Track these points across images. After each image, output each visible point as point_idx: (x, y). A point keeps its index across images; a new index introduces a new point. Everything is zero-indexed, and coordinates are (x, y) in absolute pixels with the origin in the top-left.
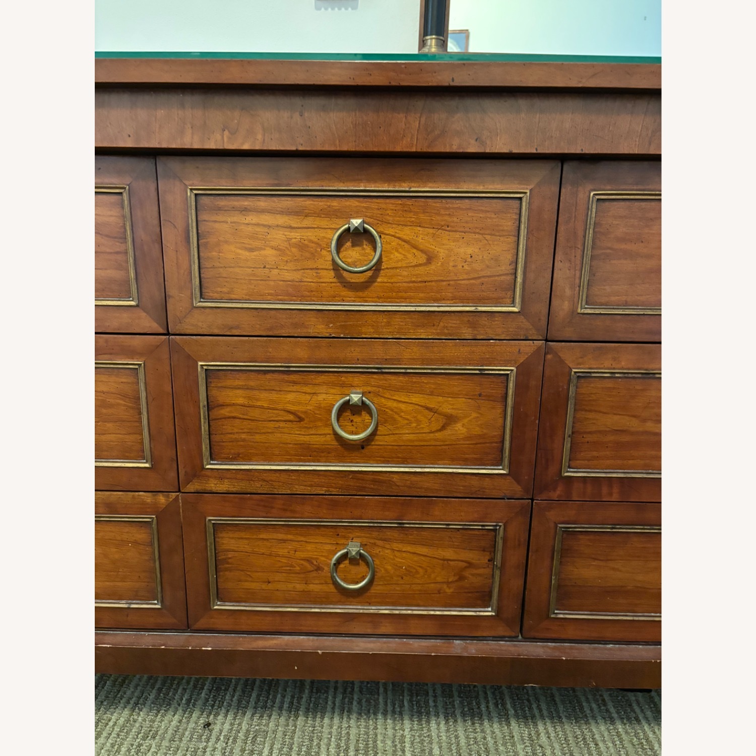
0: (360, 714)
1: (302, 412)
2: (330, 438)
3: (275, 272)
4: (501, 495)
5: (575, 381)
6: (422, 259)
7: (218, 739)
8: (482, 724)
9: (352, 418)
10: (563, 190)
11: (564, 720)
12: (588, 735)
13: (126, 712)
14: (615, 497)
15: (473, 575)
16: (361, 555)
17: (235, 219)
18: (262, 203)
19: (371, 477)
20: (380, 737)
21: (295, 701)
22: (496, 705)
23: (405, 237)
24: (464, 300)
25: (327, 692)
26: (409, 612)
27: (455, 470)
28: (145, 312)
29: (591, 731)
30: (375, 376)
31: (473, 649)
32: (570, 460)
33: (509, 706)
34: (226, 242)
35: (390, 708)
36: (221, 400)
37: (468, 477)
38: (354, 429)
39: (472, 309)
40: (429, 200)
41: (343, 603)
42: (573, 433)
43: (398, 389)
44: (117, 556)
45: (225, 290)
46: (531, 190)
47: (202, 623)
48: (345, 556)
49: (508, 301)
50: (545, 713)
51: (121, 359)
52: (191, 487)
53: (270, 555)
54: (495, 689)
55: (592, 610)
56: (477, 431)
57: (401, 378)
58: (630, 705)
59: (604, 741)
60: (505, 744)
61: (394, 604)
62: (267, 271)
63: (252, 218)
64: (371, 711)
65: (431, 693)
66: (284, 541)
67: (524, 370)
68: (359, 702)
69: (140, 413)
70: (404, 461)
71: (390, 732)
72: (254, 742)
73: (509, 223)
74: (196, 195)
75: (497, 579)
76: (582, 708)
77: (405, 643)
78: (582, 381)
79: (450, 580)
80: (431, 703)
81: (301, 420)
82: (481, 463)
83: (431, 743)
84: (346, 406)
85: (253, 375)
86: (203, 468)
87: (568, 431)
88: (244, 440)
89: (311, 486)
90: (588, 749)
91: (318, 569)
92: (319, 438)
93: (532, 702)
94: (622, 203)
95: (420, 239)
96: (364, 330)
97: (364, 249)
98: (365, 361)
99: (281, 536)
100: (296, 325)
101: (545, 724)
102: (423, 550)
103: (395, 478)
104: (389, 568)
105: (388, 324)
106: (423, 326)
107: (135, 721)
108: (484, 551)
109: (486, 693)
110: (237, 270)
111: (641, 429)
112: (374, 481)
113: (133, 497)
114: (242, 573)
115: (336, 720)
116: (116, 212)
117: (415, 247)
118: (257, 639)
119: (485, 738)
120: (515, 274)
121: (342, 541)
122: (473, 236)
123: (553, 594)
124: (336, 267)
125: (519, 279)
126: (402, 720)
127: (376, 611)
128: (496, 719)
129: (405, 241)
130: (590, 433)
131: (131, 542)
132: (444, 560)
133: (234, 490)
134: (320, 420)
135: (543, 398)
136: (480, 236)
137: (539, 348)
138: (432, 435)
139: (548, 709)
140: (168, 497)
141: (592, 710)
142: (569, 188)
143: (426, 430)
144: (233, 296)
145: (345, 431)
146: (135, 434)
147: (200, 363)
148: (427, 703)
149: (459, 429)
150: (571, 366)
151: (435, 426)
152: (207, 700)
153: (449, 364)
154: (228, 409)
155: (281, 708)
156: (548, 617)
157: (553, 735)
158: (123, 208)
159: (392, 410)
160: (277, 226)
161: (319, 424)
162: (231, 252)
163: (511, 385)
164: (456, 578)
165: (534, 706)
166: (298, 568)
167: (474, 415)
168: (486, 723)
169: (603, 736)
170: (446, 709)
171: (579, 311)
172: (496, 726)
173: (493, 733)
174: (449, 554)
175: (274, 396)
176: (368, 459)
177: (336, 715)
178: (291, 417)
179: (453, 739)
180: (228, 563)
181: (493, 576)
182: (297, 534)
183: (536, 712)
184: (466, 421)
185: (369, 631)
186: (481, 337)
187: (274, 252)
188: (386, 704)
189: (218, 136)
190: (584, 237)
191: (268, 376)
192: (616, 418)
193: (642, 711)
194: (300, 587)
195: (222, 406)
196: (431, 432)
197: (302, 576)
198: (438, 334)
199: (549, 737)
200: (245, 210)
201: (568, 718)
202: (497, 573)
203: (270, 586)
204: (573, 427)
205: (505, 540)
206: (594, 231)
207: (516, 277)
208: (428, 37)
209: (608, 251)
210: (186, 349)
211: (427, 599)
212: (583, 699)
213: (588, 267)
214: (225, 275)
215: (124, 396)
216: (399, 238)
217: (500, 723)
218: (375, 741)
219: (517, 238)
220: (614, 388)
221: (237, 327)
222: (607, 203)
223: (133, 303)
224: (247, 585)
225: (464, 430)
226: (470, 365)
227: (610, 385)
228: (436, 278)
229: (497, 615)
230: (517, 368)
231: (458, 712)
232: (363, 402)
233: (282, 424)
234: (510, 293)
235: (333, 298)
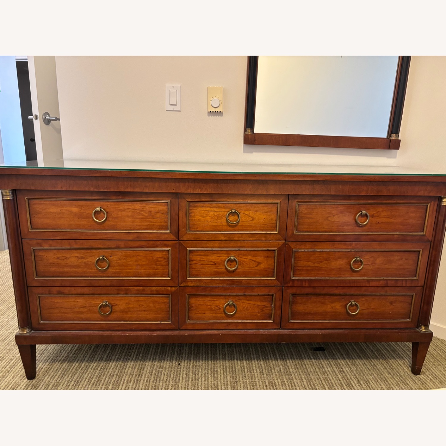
0: (229, 360)
1: (216, 262)
2: (224, 270)
3: (210, 223)
4: (274, 285)
5: (294, 252)
6: (251, 219)
7: (184, 368)
8: (269, 361)
9: (231, 263)
10: (289, 202)
11: (295, 359)
12: (303, 363)
13: (151, 362)
14: (307, 285)
15: (266, 309)
16: (233, 304)
17: (199, 209)
18: (207, 205)
19: (236, 281)
20: (236, 366)
21: (206, 357)
22: (273, 356)
23: (247, 214)
24: (263, 230)
25: (217, 354)
26: (247, 322)
27: (260, 278)
28: (172, 234)
29: (304, 362)
30: (237, 251)
31: (266, 332)
32: (293, 275)
33: (278, 356)
34: (197, 215)
35: (238, 358)
36: (193, 259)
37: (265, 280)
38: (231, 266)
39: (265, 233)
40: (253, 204)
41: (227, 319)
42: (294, 267)
43: (244, 255)
44: (158, 307)
45: (195, 228)
46: (280, 202)
47: (183, 327)
48: (228, 304)
49: (275, 230)
50: (290, 358)
51: (165, 248)
52: (182, 285)
53: (205, 305)
54: (273, 352)
55: (301, 320)
56: (267, 267)
57: (245, 252)
58: (317, 355)
59: (308, 365)
60: (276, 366)
61: (242, 319)
62: (207, 223)
63: (204, 209)
64: (232, 359)
65: (252, 353)
66: (210, 300)
67: (280, 249)
68: (228, 357)
69: (169, 263)
70: (245, 276)
71: (239, 364)
72: (196, 368)
73: (275, 210)
74: (189, 203)
75: (273, 310)
76: (301, 356)
77: (246, 331)
78: (296, 252)
79: (259, 311)
80: (252, 356)
81: (216, 264)
82: (268, 276)
83: (253, 366)
84: (230, 260)
85: (202, 252)
86: (187, 279)
87: (293, 266)
88: (199, 270)
89: (218, 284)
90: (303, 367)
91: (220, 309)
92: (221, 269)
93: (285, 355)
94: (305, 205)
95: (250, 214)
96: (235, 238)
97: (235, 217)
98: (235, 247)
99: (209, 299)
100: (215, 237)
101: (289, 360)
102: (251, 302)
103: (243, 281)
104: (241, 308)
105: (242, 237)
106: (251, 237)
107: (155, 364)
108: (269, 302)
109: (270, 353)
110: (200, 223)
111: (313, 266)
112: (237, 282)
113: (165, 288)
114: (196, 311)
115: (221, 362)
116: (166, 207)
117: (249, 216)
118: (200, 332)
119: (270, 365)
120: (277, 223)
121: (227, 300)
122: (265, 213)
123: (290, 315)
124: (227, 221)
125: (278, 225)
126: (243, 361)
127: (237, 322)
128: (273, 360)
129: (246, 214)
130: (299, 267)
131: (163, 302)
132: (257, 305)
133: (195, 285)
134: (221, 264)
135: (285, 257)
136: (267, 213)
137: (284, 243)
138: (254, 268)
139: (290, 356)
140: (175, 288)
141: (305, 356)
142: (291, 201)
143: (252, 267)
144: (198, 230)
145: (229, 267)
146: (166, 269)
147: (187, 248)
148: (251, 357)
149: (262, 266)
150: (293, 248)
151: (255, 265)
152: (177, 358)
153: (259, 248)
154: (195, 261)
155: (202, 359)
156: (288, 322)
157: (292, 363)
158: (168, 206)
159: (242, 261)
160: (211, 211)
161: (221, 265)
162: (198, 218)
163: (276, 253)
164: (261, 311)
165: (286, 356)
166: (213, 309)
167: (266, 262)
168: (270, 361)
169: (308, 363)
170: (257, 358)
171: (294, 233)
172: (273, 361)
173: (273, 363)
174: (259, 303)
175: (208, 257)
176: (235, 276)
177: (221, 360)
178: (213, 263)
179: (260, 365)
180: (192, 308)
181: (272, 310)
182: (214, 298)
183: (286, 357)
184: (263, 264)
185: (235, 328)
186: (268, 240)
187: (210, 218)
188: (237, 357)
189: (198, 190)
190: (295, 213)
191: (207, 252)
192: (306, 262)
193: (321, 356)
194: (214, 315)
195: (193, 260)
196: (254, 267)
197: (215, 311)
198: (255, 239)
199: (290, 364)
200: (202, 207)
201: (297, 359)
202: (273, 309)
203: (205, 315)
204: (294, 265)
205: (275, 298)
206: (298, 212)
207: (277, 224)
208: (248, 129)
209: (302, 217)
210: (184, 244)
211: (252, 317)
212: (302, 353)
213: (296, 222)
214: (196, 224)
215: (164, 258)
216: (245, 214)
217: (275, 361)
218: (235, 366)
219: (277, 214)
220: (305, 254)
221: (199, 238)
222: (301, 205)
223: (169, 232)
224: (198, 315)
225: (263, 266)
226: (265, 248)
227: (304, 253)
228: (255, 224)
229: (273, 322)
230: (278, 249)
231: (261, 358)
232: (234, 259)
233: (210, 265)
234: (275, 228)
235: (226, 230)
